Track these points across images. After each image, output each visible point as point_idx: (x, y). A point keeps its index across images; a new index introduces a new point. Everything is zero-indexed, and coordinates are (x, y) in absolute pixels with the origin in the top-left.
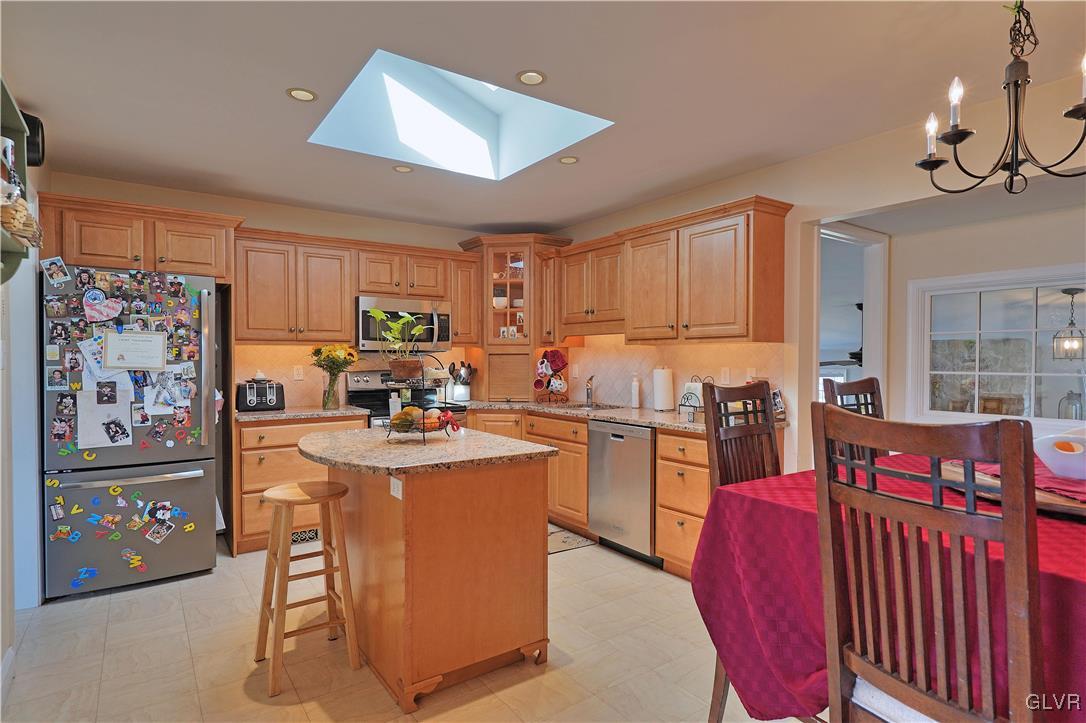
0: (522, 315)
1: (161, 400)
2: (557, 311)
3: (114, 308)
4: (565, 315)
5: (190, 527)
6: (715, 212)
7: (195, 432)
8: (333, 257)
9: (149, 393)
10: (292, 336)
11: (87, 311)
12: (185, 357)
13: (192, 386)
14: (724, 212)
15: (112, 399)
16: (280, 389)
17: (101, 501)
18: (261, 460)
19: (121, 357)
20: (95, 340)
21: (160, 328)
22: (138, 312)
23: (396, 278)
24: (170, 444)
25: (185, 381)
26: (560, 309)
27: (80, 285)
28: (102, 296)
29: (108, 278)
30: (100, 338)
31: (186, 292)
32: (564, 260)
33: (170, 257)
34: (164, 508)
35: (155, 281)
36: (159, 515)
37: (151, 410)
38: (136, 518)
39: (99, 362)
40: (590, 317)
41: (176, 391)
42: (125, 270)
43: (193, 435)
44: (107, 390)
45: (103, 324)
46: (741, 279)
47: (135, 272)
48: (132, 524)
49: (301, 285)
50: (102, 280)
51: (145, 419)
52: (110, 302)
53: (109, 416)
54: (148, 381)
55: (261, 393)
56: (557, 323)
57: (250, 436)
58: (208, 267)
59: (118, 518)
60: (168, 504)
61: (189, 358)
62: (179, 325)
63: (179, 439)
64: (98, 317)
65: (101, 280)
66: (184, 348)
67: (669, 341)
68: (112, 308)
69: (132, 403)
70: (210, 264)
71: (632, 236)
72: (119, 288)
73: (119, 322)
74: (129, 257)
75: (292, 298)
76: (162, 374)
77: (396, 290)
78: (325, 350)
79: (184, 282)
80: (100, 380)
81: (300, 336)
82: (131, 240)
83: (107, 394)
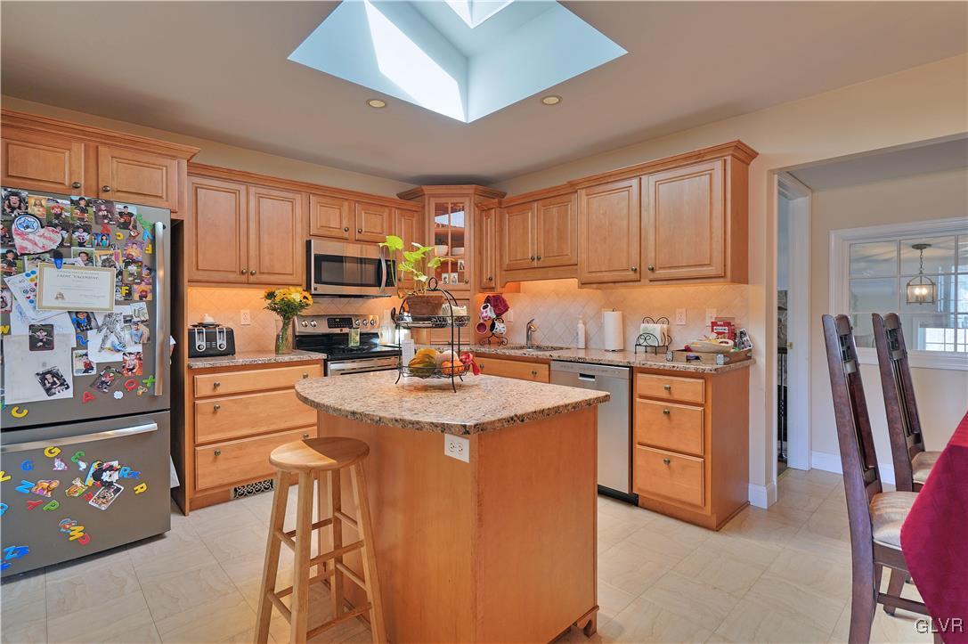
0: (463, 262)
1: (108, 345)
2: (498, 258)
3: (51, 238)
4: (506, 261)
5: (141, 488)
6: (686, 158)
7: (148, 382)
8: (284, 199)
9: (94, 338)
10: (243, 278)
11: (18, 241)
12: (136, 296)
13: (145, 330)
14: (699, 157)
15: (48, 345)
16: (230, 334)
17: (34, 465)
18: (216, 409)
19: (60, 296)
20: (28, 275)
21: (107, 263)
22: (81, 245)
23: (345, 224)
24: (118, 395)
25: (136, 324)
26: (501, 256)
27: (8, 210)
28: (36, 224)
29: (44, 203)
30: (33, 273)
31: (138, 223)
32: (506, 210)
33: (115, 186)
34: (111, 468)
35: (101, 210)
36: (105, 477)
37: (96, 357)
38: (78, 482)
39: (32, 302)
40: (535, 264)
41: (126, 335)
42: (65, 196)
43: (144, 385)
44: (42, 335)
45: (37, 257)
46: (718, 223)
47: (77, 198)
48: (73, 489)
49: (253, 226)
50: (38, 205)
51: (88, 367)
52: (47, 232)
53: (44, 365)
54: (93, 324)
55: (211, 338)
56: (498, 270)
57: (204, 383)
58: (158, 199)
59: (55, 484)
60: (115, 464)
61: (141, 298)
62: (129, 261)
63: (129, 388)
64: (31, 248)
65: (35, 205)
66: (135, 287)
67: (631, 283)
68: (50, 239)
69: (73, 349)
70: (161, 197)
71: (587, 184)
72: (58, 216)
73: (57, 255)
74: (67, 183)
75: (243, 239)
76: (110, 316)
77: (346, 235)
78: (280, 293)
79: (135, 213)
80: (33, 322)
81: (252, 279)
82: (70, 163)
83: (41, 339)
